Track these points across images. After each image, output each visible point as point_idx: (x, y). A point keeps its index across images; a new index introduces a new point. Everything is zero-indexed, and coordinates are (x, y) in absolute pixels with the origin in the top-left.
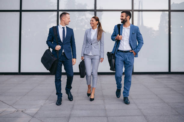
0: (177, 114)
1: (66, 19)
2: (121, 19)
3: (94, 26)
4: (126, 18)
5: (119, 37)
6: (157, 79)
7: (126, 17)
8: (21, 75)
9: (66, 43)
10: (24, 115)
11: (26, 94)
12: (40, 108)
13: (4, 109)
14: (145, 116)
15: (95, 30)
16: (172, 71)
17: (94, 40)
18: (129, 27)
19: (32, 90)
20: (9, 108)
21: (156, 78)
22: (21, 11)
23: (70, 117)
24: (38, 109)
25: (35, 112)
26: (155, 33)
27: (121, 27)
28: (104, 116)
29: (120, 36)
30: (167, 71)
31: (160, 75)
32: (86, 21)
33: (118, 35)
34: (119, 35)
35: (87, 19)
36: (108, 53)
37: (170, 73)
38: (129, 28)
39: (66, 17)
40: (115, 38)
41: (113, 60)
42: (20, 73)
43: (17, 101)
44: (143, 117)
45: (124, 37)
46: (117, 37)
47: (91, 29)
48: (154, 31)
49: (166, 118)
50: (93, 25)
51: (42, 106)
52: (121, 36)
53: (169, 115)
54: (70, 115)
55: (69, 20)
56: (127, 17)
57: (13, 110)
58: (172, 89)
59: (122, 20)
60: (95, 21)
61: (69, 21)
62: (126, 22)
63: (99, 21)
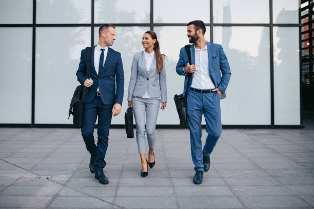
0: (278, 183)
1: (108, 34)
2: (189, 36)
3: (149, 47)
4: (196, 34)
5: (189, 68)
6: (251, 136)
7: (196, 31)
8: (35, 127)
9: (105, 77)
10: (51, 183)
11: (48, 156)
12: (73, 175)
13: (20, 175)
14: (229, 186)
15: (151, 54)
16: (276, 123)
17: (151, 71)
18: (206, 47)
19: (55, 150)
20: (26, 173)
21: (249, 135)
22: (34, 26)
23: (118, 186)
24: (71, 175)
25: (66, 179)
26: (253, 61)
27: (191, 49)
28: (169, 186)
29: (191, 67)
30: (268, 123)
31: (256, 130)
32: (134, 40)
33: (188, 64)
34: (190, 64)
35: (136, 37)
36: (176, 96)
37: (272, 126)
38: (205, 49)
39: (108, 31)
40: (183, 69)
41: (184, 109)
42: (33, 125)
43: (36, 166)
44: (227, 187)
45: (200, 66)
46: (186, 68)
47: (143, 52)
48: (251, 57)
49: (260, 189)
50: (147, 46)
51: (75, 172)
52: (193, 65)
53: (266, 185)
54: (119, 183)
55: (114, 37)
56: (198, 32)
57: (34, 176)
58: (274, 151)
59: (190, 38)
60: (150, 39)
61: (114, 39)
62: (197, 39)
63: (156, 38)
